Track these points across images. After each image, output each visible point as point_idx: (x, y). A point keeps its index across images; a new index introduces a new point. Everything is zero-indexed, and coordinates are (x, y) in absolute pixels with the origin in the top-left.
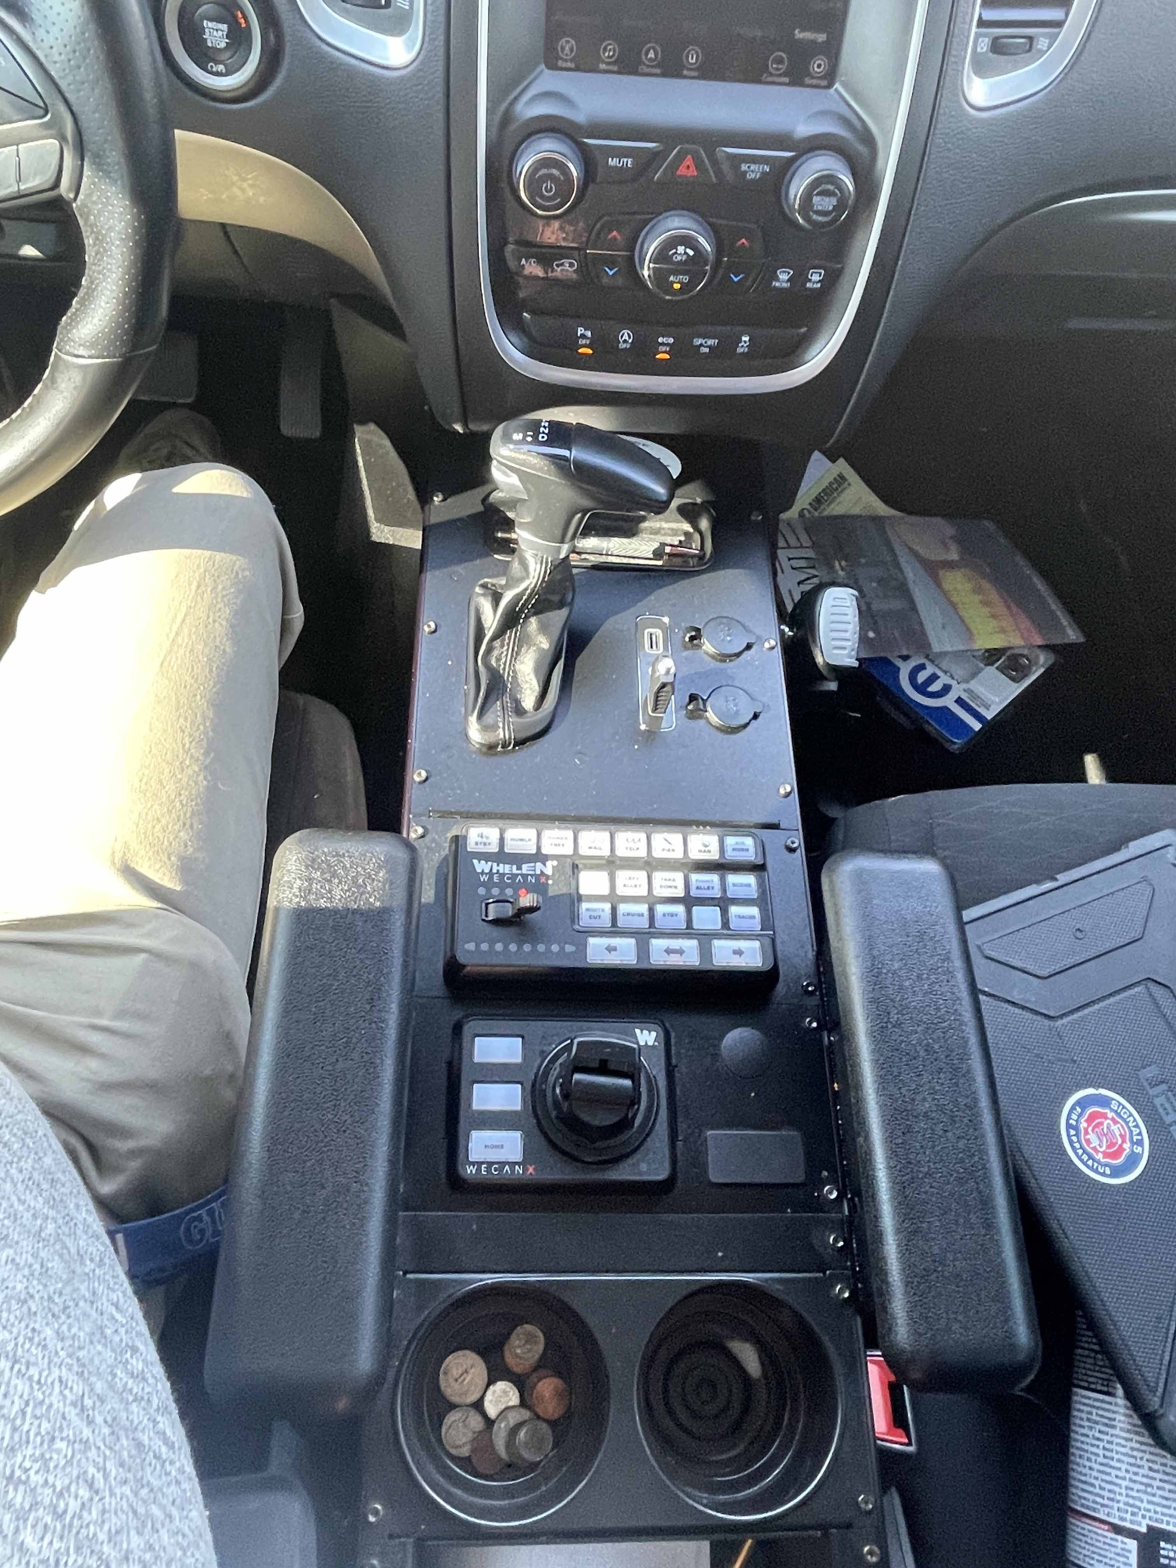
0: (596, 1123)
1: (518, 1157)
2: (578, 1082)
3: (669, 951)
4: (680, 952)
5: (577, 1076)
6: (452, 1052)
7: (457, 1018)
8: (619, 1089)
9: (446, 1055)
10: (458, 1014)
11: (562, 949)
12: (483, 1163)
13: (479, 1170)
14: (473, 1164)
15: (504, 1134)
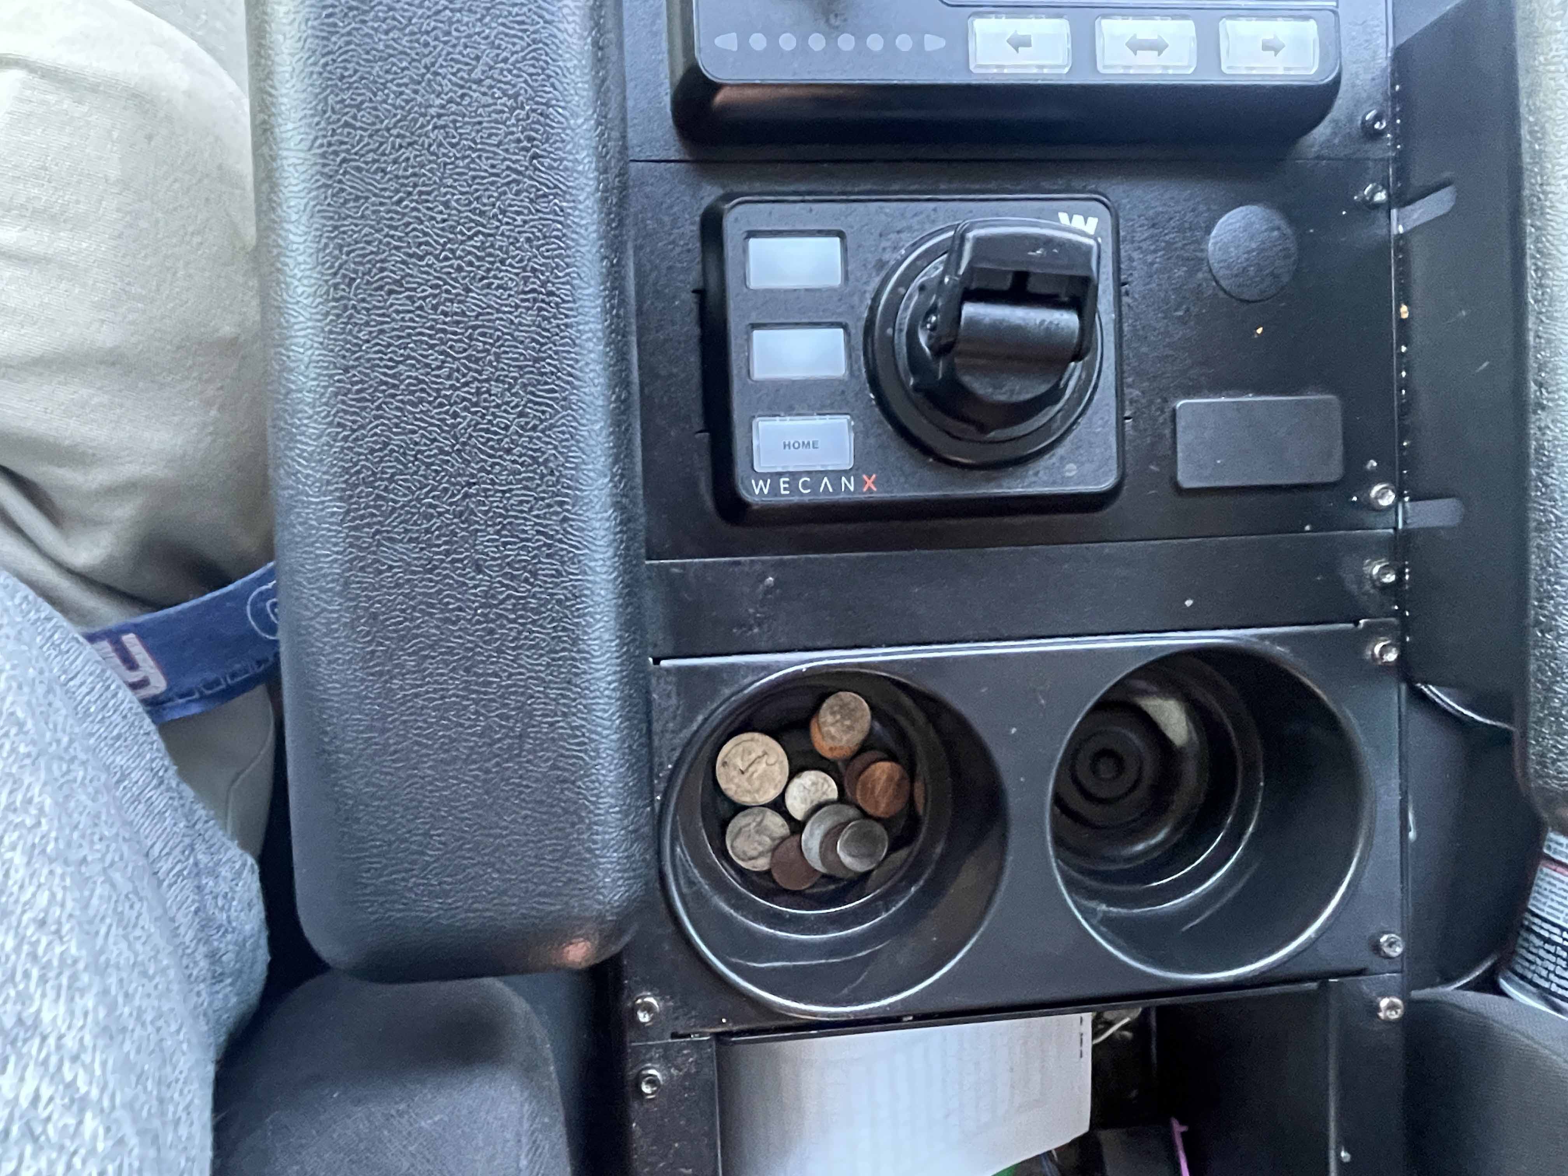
0: (1001, 397)
1: (847, 463)
2: (973, 322)
3: (1136, 46)
4: (1158, 47)
5: (969, 310)
6: (704, 273)
7: (706, 202)
8: (1050, 333)
9: (694, 278)
10: (710, 193)
11: (919, 44)
12: (781, 474)
13: (775, 490)
14: (764, 476)
15: (818, 421)
